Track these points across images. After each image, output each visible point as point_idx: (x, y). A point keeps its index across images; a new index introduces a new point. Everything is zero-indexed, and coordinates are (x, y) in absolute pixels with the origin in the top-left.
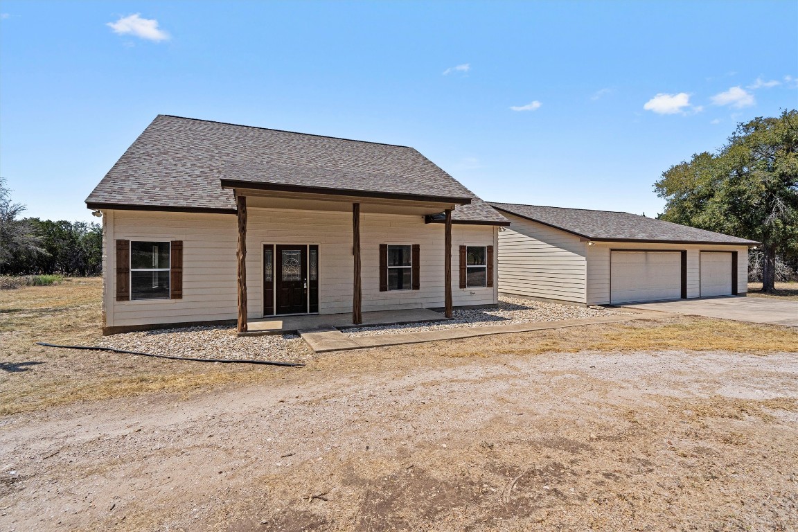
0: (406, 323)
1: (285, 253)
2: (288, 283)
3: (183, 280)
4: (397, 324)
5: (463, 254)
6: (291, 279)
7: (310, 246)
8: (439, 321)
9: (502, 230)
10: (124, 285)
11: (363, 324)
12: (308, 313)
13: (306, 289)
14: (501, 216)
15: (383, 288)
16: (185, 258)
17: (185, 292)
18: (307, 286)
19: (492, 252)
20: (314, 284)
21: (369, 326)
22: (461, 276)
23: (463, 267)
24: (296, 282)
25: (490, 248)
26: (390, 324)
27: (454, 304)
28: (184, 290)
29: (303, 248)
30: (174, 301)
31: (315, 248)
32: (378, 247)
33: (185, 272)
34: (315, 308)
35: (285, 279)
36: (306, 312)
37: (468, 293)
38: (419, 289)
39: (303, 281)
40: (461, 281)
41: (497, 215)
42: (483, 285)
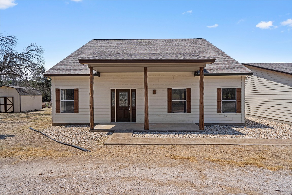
0: (174, 131)
1: (120, 93)
2: (122, 107)
3: (79, 105)
4: (168, 131)
5: (219, 93)
6: (124, 105)
7: (132, 90)
8: (194, 132)
9: (248, 78)
10: (58, 107)
11: (149, 130)
12: (131, 122)
13: (130, 110)
14: (247, 69)
15: (169, 111)
16: (79, 96)
17: (79, 110)
18: (130, 109)
19: (240, 92)
20: (134, 108)
21: (152, 131)
22: (218, 106)
23: (219, 100)
24: (125, 107)
25: (239, 90)
26: (164, 131)
27: (205, 122)
28: (79, 109)
29: (129, 91)
30: (75, 114)
31: (134, 91)
32: (167, 90)
33: (79, 102)
34: (134, 120)
35: (120, 105)
36: (130, 121)
37: (223, 116)
38: (190, 112)
39: (129, 107)
40: (218, 109)
41: (244, 69)
42: (234, 111)
